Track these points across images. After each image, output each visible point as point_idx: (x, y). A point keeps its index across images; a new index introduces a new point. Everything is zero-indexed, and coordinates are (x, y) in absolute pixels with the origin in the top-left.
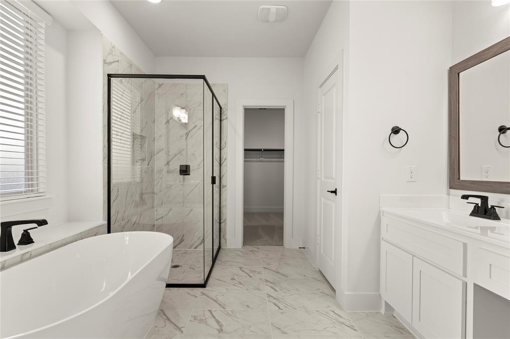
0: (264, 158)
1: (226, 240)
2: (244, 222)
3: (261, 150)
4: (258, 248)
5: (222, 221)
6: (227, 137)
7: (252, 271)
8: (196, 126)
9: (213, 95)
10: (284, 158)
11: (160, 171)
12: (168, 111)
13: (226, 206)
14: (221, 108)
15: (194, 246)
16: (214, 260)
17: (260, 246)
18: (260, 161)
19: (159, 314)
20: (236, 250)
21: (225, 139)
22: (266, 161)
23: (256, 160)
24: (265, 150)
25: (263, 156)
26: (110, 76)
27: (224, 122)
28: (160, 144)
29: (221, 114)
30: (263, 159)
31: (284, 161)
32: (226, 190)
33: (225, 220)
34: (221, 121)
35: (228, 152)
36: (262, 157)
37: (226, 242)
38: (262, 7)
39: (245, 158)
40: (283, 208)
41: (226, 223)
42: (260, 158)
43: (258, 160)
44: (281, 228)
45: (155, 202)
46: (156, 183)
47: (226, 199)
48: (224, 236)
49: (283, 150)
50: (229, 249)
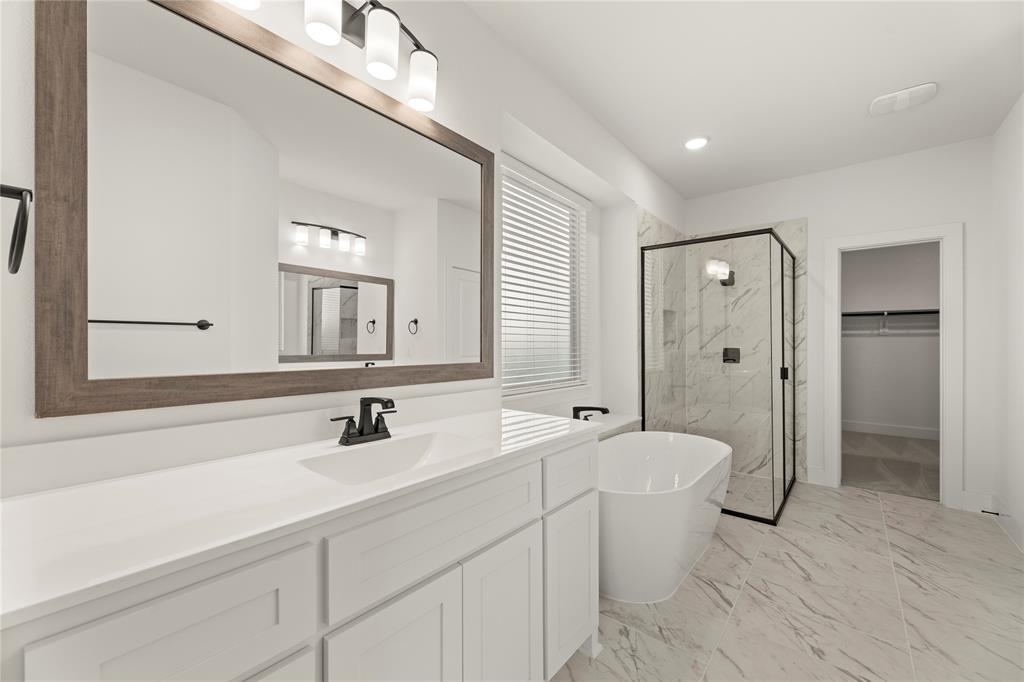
0: (890, 328)
1: (806, 469)
2: (843, 448)
3: (882, 314)
4: (877, 495)
5: (797, 438)
6: (806, 303)
7: (862, 526)
8: (748, 291)
9: (783, 246)
10: (938, 327)
11: (693, 357)
12: (701, 270)
13: (806, 414)
14: (794, 258)
15: (749, 469)
16: (786, 494)
17: (879, 493)
18: (879, 335)
19: (714, 537)
20: (826, 489)
21: (802, 308)
22: (894, 335)
23: (868, 332)
24: (890, 314)
25: (887, 324)
26: (643, 249)
27: (800, 281)
28: (692, 319)
29: (794, 268)
30: (887, 331)
31: (938, 335)
32: (805, 388)
33: (804, 437)
34: (794, 278)
35: (808, 328)
36: (884, 327)
37: (806, 472)
38: (876, 100)
39: (843, 329)
40: (938, 432)
41: (805, 443)
42: (878, 329)
43: (876, 332)
44: (934, 471)
45: (687, 399)
46: (687, 372)
47: (805, 403)
48: (801, 463)
49: (937, 312)
50: (813, 486)
